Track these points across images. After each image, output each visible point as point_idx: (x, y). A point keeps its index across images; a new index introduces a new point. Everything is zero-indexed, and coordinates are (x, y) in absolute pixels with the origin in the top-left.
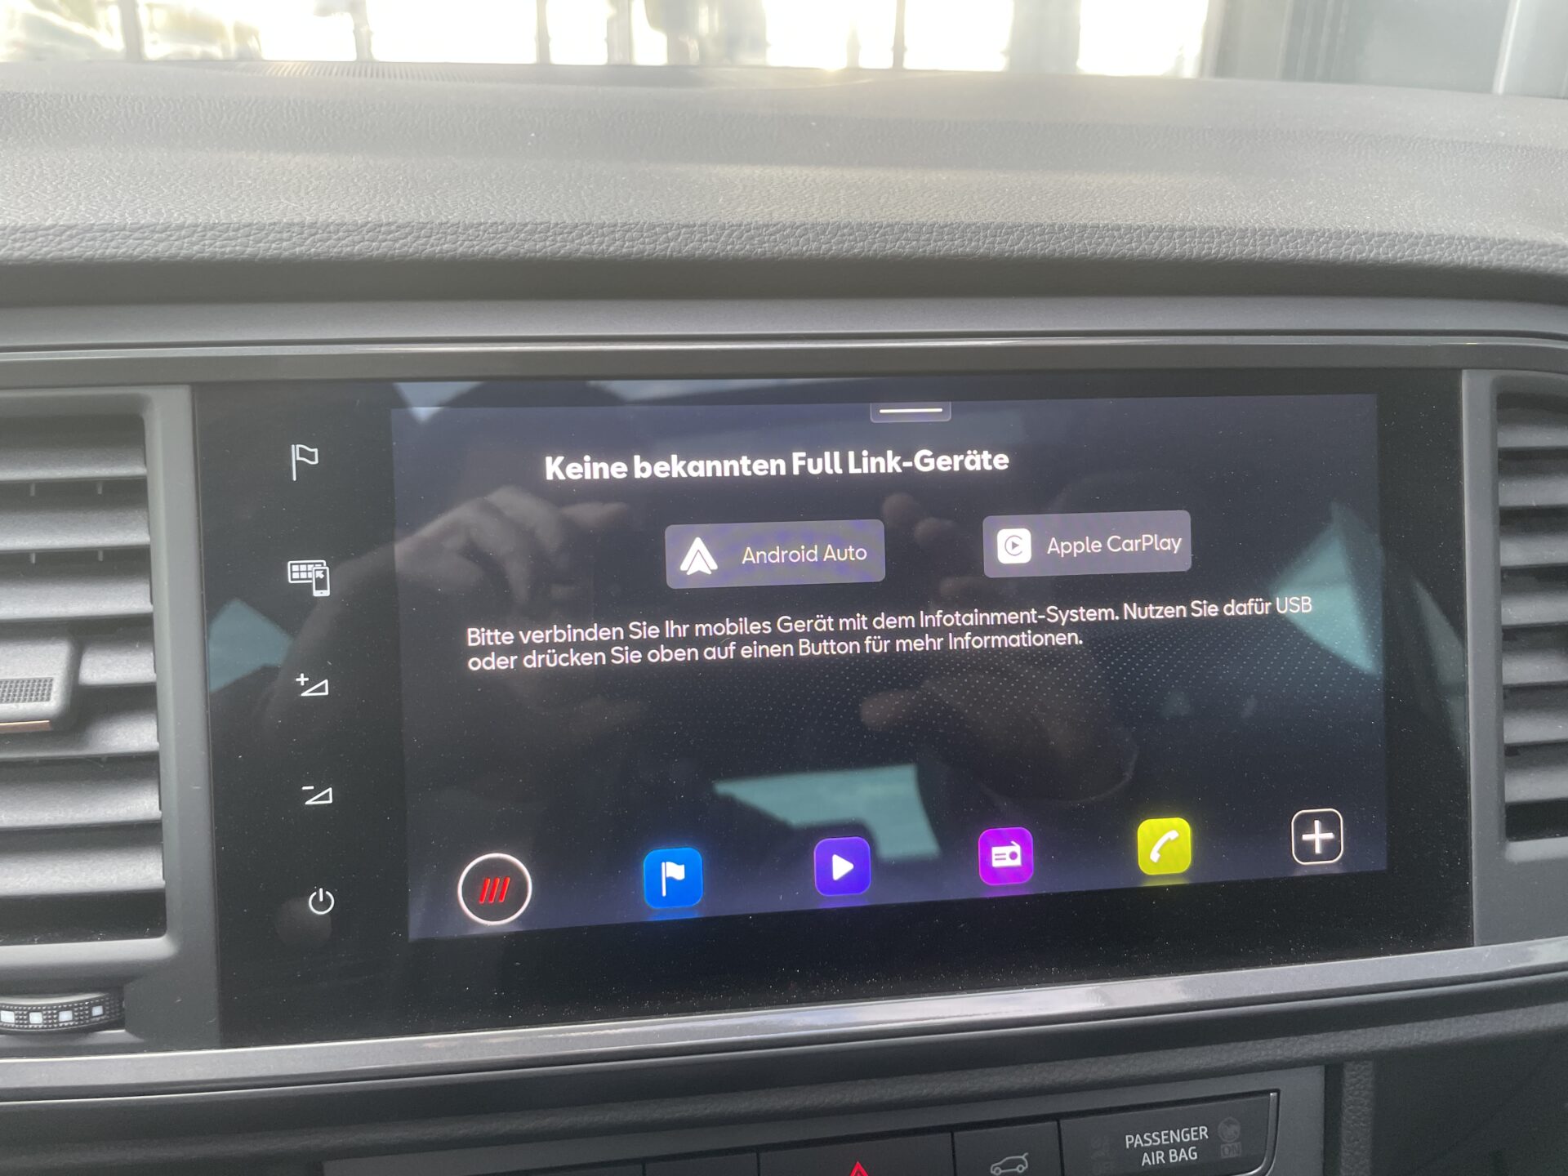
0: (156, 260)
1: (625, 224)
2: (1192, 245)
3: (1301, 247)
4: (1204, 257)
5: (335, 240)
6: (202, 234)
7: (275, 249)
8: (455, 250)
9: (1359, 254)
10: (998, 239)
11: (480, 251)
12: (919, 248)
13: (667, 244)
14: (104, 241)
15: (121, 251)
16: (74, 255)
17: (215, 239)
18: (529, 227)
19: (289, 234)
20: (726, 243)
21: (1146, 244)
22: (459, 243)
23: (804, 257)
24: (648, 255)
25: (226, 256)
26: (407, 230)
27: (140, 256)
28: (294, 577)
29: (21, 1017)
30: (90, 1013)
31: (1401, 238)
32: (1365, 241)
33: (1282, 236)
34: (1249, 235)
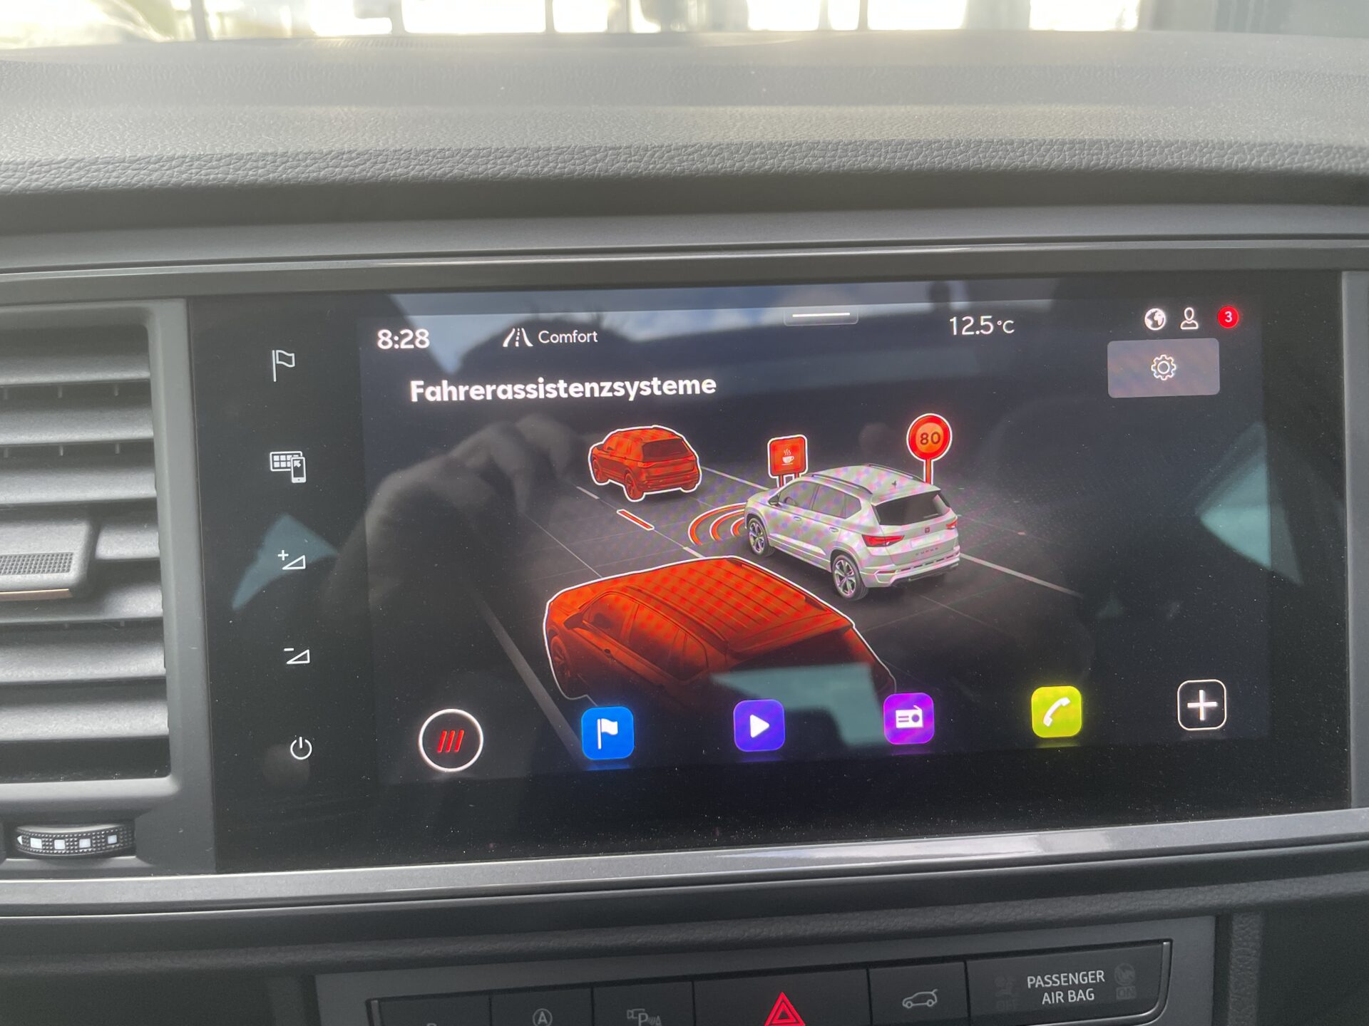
0: (151, 187)
1: (558, 148)
2: (1082, 156)
3: (1185, 157)
4: (1093, 168)
5: (303, 166)
6: (191, 163)
7: (252, 175)
8: (408, 173)
9: (1241, 163)
10: (898, 154)
11: (430, 174)
12: (825, 164)
13: (595, 165)
14: (107, 172)
15: (122, 180)
16: (82, 184)
17: (200, 168)
18: (473, 152)
19: (264, 162)
20: (648, 163)
21: (1039, 156)
22: (411, 167)
23: (720, 174)
24: (579, 175)
25: (210, 183)
26: (366, 156)
27: (137, 184)
28: (275, 466)
29: (47, 843)
30: (106, 841)
31: (1282, 148)
32: (1246, 151)
33: (1167, 147)
34: (1136, 146)
